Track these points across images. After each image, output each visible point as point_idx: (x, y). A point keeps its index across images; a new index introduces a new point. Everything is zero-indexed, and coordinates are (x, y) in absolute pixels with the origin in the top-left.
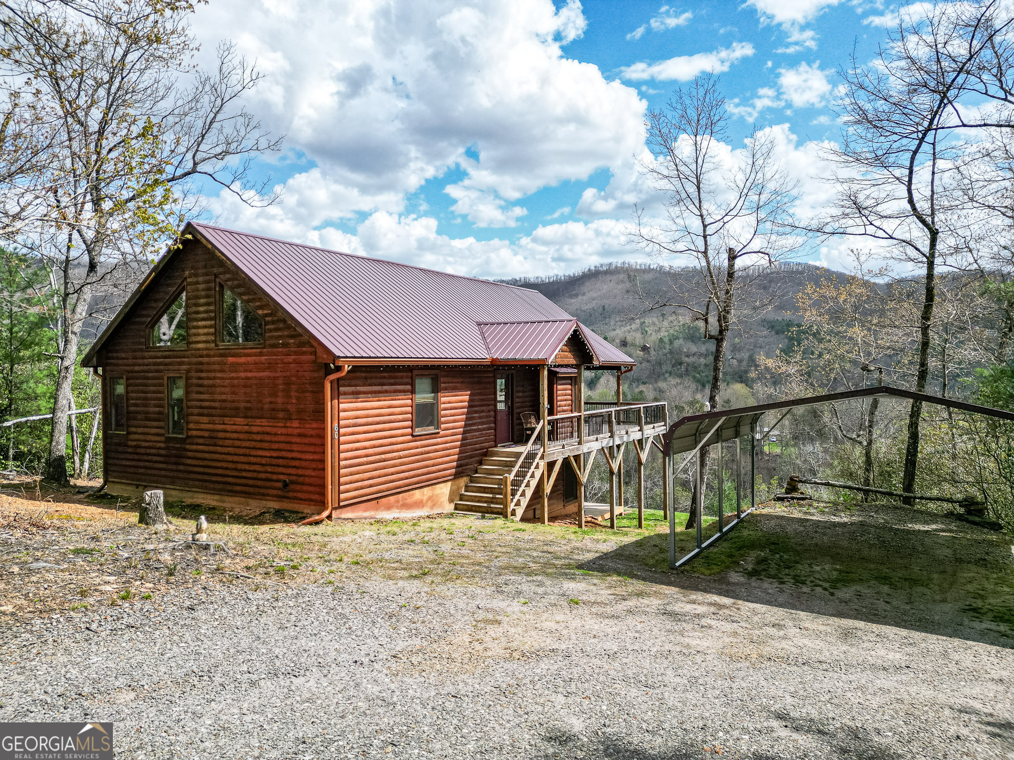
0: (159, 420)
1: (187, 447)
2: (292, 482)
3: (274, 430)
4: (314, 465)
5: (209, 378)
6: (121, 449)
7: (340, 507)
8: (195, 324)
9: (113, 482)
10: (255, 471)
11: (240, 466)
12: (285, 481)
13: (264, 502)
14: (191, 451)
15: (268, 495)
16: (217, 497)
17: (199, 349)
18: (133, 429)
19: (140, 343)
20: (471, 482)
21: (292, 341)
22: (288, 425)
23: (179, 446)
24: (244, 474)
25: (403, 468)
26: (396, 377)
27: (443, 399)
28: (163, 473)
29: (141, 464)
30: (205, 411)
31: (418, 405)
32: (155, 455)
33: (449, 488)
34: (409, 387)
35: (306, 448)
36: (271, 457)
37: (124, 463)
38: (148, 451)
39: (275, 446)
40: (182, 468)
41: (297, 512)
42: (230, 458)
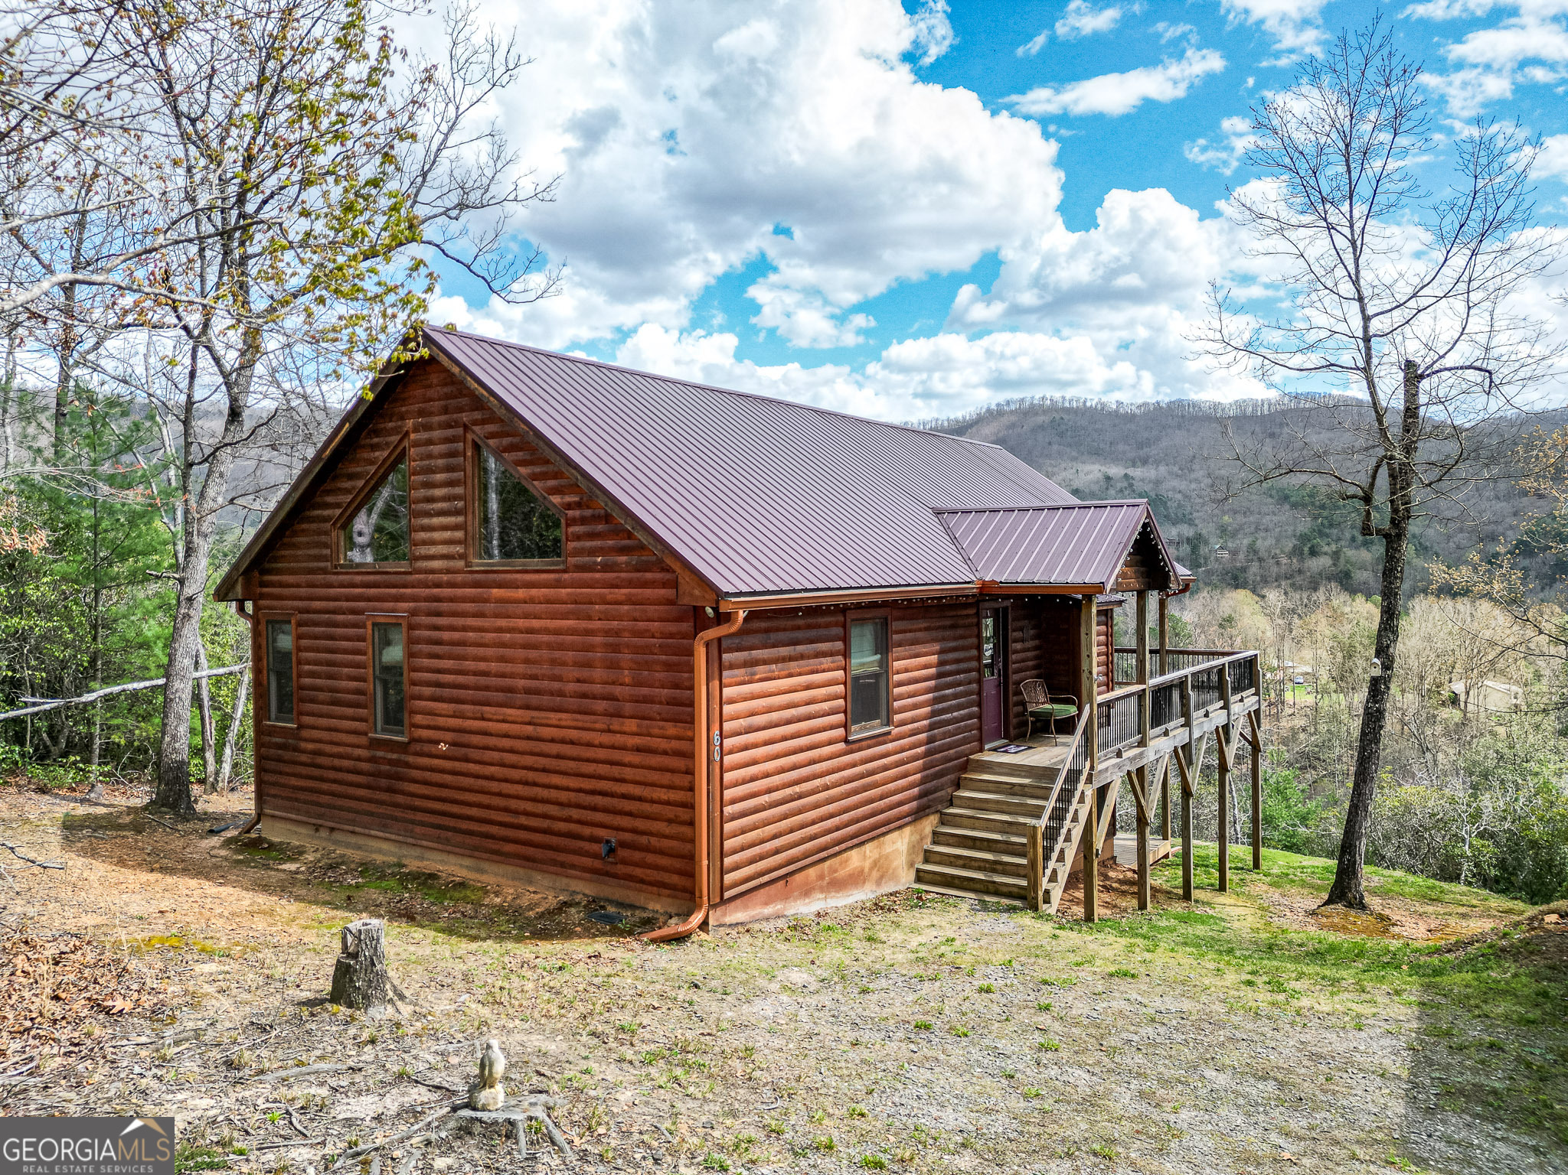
0: (358, 705)
1: (411, 759)
2: (623, 844)
3: (586, 736)
4: (669, 812)
5: (452, 628)
6: (288, 755)
7: (723, 902)
8: (426, 521)
9: (273, 816)
10: (545, 816)
11: (514, 804)
12: (608, 842)
13: (565, 881)
14: (417, 768)
15: (573, 867)
16: (467, 862)
17: (432, 571)
18: (306, 720)
19: (324, 558)
20: (943, 823)
21: (623, 559)
22: (615, 727)
23: (395, 756)
24: (523, 820)
25: (831, 808)
26: (818, 626)
27: (897, 665)
28: (365, 806)
29: (325, 786)
30: (447, 692)
31: (856, 679)
32: (349, 771)
33: (906, 840)
34: (839, 645)
35: (654, 777)
36: (580, 790)
37: (294, 781)
38: (337, 762)
39: (590, 768)
40: (400, 799)
41: (632, 907)
42: (494, 786)
